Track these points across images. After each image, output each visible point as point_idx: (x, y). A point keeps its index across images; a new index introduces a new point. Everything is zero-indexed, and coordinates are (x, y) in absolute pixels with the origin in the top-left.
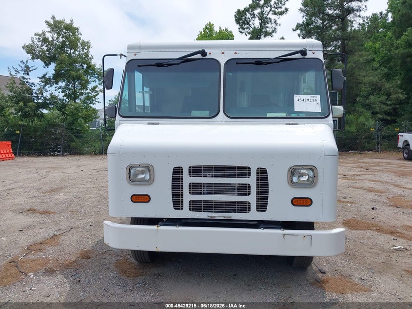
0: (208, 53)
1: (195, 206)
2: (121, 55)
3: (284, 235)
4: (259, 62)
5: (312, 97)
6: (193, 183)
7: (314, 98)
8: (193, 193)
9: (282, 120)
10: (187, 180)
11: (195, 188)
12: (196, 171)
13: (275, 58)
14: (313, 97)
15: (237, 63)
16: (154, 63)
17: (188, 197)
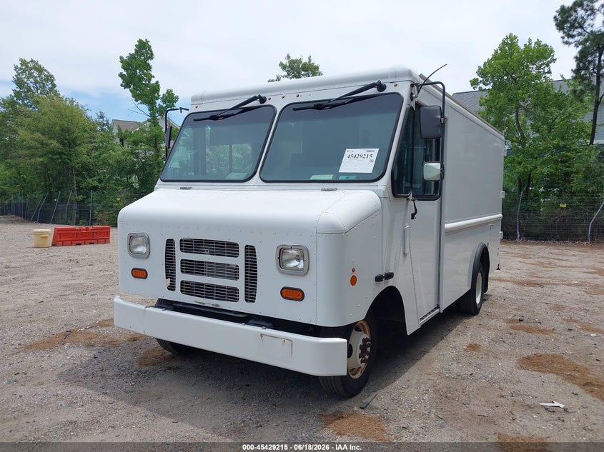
0: (268, 98)
1: (187, 288)
2: (181, 109)
3: (262, 335)
4: (320, 105)
5: (368, 151)
6: (186, 260)
7: (370, 154)
8: (186, 272)
9: (321, 184)
10: (180, 256)
11: (188, 267)
12: (188, 245)
13: (337, 99)
14: (370, 151)
15: (294, 109)
16: (208, 115)
17: (180, 277)
